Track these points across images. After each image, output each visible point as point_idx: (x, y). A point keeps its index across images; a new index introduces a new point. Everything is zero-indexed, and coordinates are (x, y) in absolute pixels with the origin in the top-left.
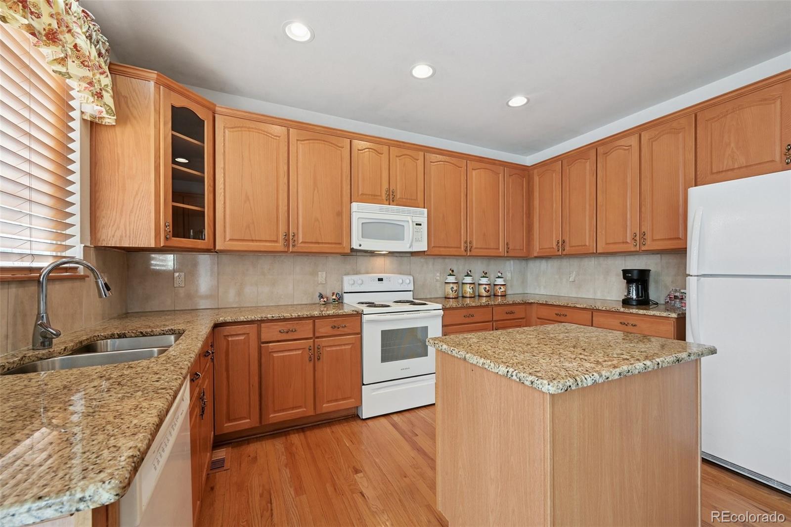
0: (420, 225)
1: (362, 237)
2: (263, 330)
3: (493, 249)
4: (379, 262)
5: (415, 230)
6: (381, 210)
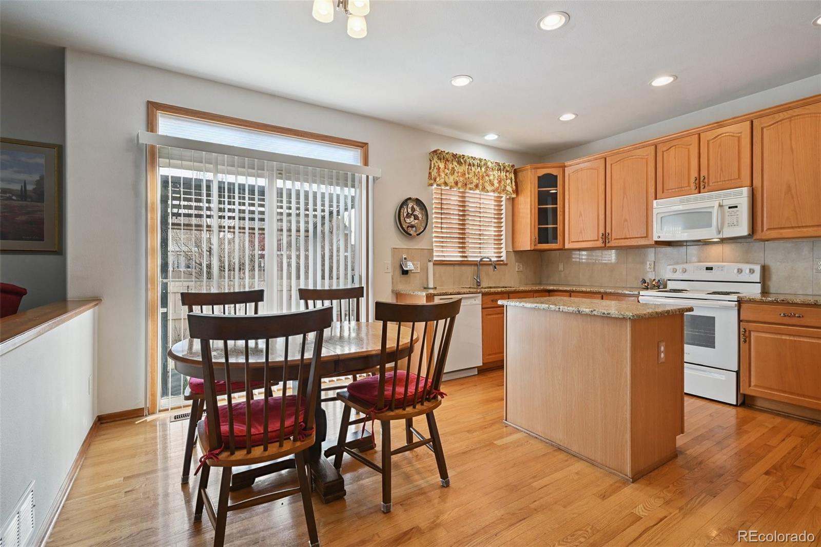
0: (736, 207)
5: (727, 214)
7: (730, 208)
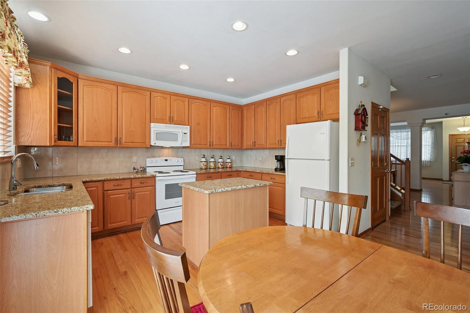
0: (186, 134)
1: (156, 140)
2: (105, 185)
3: (224, 145)
4: (166, 151)
5: (183, 136)
6: (166, 127)
7: (184, 133)
